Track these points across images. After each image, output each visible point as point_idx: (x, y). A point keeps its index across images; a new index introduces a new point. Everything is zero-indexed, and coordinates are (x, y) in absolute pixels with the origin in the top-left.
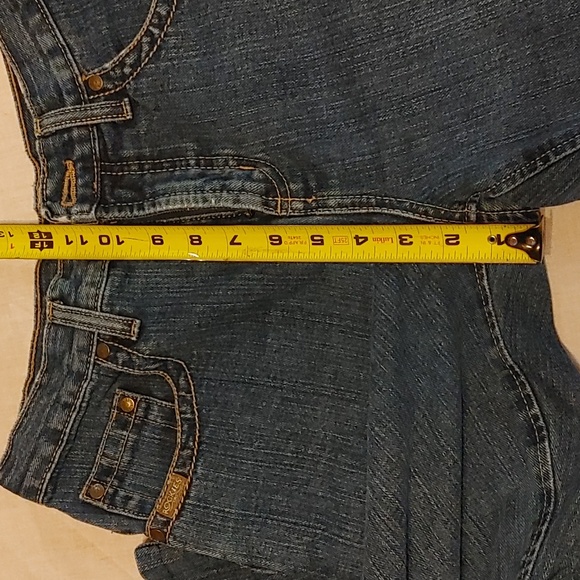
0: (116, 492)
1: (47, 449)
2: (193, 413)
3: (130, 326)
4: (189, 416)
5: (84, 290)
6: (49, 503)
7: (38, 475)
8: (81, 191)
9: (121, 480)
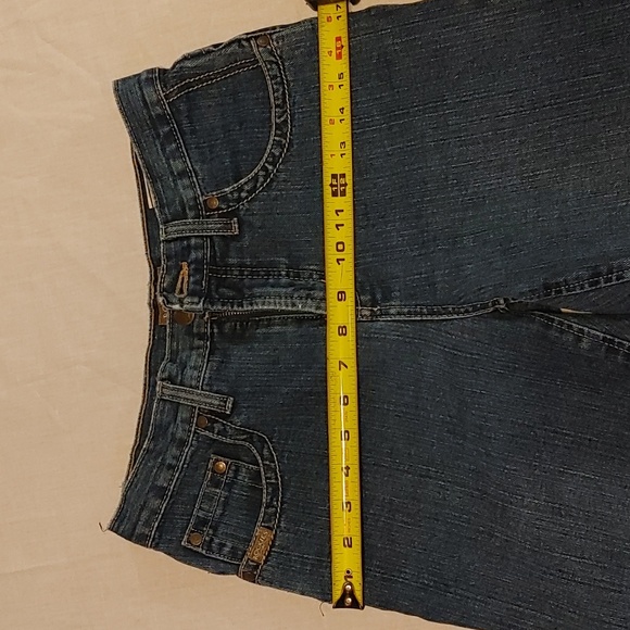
0: (212, 540)
1: (154, 503)
2: (277, 479)
3: (225, 402)
4: (273, 481)
5: (188, 372)
6: (156, 547)
7: (147, 524)
8: (192, 287)
9: (215, 529)
